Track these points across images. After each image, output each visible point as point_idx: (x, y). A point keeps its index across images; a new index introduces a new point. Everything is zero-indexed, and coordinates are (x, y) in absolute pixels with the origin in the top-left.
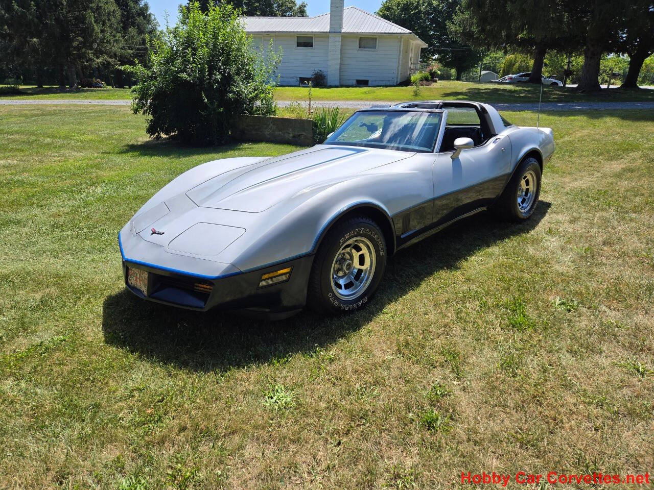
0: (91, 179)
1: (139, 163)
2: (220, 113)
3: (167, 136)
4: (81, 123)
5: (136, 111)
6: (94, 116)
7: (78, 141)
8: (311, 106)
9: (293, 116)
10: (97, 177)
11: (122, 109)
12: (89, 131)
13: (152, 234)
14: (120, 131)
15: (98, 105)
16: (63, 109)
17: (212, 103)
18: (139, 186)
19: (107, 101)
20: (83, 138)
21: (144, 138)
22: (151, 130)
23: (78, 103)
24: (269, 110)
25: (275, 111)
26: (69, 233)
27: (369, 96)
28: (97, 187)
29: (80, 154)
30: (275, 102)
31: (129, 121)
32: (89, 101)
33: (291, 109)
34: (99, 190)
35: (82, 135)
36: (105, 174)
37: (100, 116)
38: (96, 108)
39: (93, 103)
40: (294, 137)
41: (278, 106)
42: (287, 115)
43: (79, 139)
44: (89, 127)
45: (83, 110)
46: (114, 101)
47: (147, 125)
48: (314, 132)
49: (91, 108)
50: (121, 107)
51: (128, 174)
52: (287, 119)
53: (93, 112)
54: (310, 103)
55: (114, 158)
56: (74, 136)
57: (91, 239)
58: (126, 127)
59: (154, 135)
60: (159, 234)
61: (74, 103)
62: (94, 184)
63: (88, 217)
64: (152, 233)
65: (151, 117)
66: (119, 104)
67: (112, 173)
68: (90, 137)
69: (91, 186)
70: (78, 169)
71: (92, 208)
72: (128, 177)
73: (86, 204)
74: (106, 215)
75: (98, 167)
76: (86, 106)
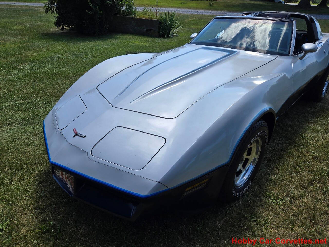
0: (21, 58)
1: (52, 47)
2: (100, 14)
3: (69, 28)
4: (14, 18)
5: (47, 11)
6: (22, 13)
7: (12, 30)
8: (158, 11)
9: (146, 17)
10: (26, 57)
11: (39, 9)
12: (19, 23)
13: (74, 136)
14: (38, 23)
15: (24, 6)
16: (3, 7)
17: (96, 7)
18: (54, 64)
19: (30, 3)
20: (15, 28)
21: (54, 29)
22: (58, 24)
23: (12, 4)
24: (130, 13)
25: (135, 13)
26: (7, 104)
27: (185, 6)
28: (25, 64)
29: (13, 39)
30: (135, 7)
31: (43, 17)
32: (19, 3)
33: (144, 12)
34: (27, 67)
35: (15, 25)
36: (31, 54)
37: (25, 13)
38: (23, 8)
39: (21, 5)
40: (147, 31)
41: (137, 10)
42: (143, 17)
43: (13, 28)
44: (19, 20)
45: (15, 9)
46: (33, 3)
47: (54, 20)
48: (159, 28)
49: (20, 8)
50: (38, 7)
51: (46, 55)
52: (143, 19)
53: (21, 10)
54: (157, 9)
55: (36, 43)
56: (10, 26)
57: (23, 111)
58: (42, 20)
59: (60, 27)
60: (81, 136)
61: (10, 4)
62: (24, 62)
63: (20, 90)
64: (74, 134)
65: (57, 15)
66: (37, 5)
67: (35, 54)
68: (20, 27)
69: (21, 63)
70: (13, 50)
71: (23, 82)
72: (46, 57)
73: (19, 79)
74: (33, 88)
75: (25, 48)
76: (17, 6)
